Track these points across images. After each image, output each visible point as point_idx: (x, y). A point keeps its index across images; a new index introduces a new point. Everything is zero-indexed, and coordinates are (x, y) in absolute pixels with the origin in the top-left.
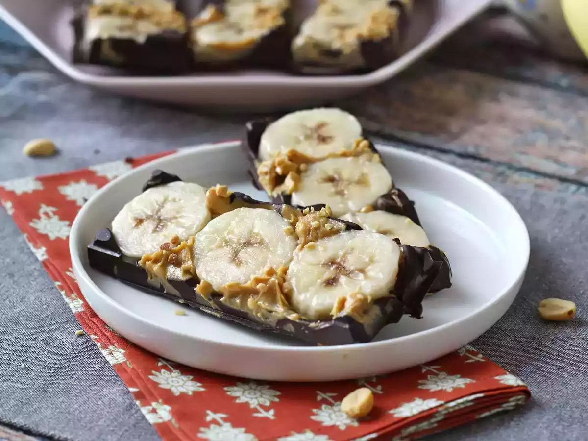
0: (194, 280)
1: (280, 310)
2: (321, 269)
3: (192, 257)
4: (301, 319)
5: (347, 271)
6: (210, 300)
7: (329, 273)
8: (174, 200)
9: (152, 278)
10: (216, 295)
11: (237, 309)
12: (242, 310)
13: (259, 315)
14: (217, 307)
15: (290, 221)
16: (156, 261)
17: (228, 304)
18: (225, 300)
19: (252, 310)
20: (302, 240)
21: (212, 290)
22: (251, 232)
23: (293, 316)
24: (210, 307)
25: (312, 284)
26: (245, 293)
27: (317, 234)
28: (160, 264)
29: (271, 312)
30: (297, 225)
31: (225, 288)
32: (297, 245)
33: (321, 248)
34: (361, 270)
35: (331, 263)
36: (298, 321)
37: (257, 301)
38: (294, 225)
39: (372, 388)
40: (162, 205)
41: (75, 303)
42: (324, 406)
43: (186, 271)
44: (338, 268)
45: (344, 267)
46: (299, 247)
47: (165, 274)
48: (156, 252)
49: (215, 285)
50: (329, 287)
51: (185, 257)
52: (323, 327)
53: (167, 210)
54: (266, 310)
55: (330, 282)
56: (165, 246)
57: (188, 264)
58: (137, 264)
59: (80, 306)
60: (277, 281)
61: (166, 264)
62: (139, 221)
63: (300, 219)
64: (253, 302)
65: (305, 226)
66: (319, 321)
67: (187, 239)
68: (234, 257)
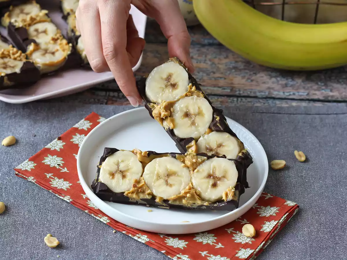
0: (154, 197)
1: (199, 202)
2: (207, 180)
3: (149, 188)
4: (210, 204)
5: (218, 178)
6: (163, 203)
7: (211, 182)
8: (123, 161)
9: (132, 199)
10: (166, 201)
11: (178, 204)
12: (180, 205)
13: (189, 205)
14: (166, 205)
15: (182, 161)
16: (133, 193)
17: (173, 203)
18: (171, 202)
19: (185, 204)
20: (191, 169)
21: (163, 199)
22: (167, 170)
23: (206, 204)
24: (164, 206)
25: (207, 188)
26: (180, 198)
27: (197, 164)
28: (135, 194)
29: (195, 203)
30: (186, 162)
31: (171, 198)
32: (190, 171)
33: (201, 170)
34: (224, 177)
35: (209, 176)
36: (209, 205)
37: (187, 201)
38: (183, 162)
39: (243, 222)
40: (118, 165)
41: (104, 219)
42: (234, 235)
43: (149, 194)
44: (214, 178)
45: (216, 177)
46: (192, 172)
47: (139, 197)
48: (132, 189)
49: (165, 198)
50: (215, 188)
51: (146, 189)
52: (221, 205)
53: (122, 167)
54: (192, 203)
55: (214, 185)
56: (135, 186)
57: (149, 191)
58: (124, 195)
59: (107, 219)
60: (194, 192)
61: (138, 193)
62: (112, 175)
63: (186, 159)
64: (185, 201)
65: (191, 162)
66: (217, 203)
67: (140, 179)
68: (167, 183)
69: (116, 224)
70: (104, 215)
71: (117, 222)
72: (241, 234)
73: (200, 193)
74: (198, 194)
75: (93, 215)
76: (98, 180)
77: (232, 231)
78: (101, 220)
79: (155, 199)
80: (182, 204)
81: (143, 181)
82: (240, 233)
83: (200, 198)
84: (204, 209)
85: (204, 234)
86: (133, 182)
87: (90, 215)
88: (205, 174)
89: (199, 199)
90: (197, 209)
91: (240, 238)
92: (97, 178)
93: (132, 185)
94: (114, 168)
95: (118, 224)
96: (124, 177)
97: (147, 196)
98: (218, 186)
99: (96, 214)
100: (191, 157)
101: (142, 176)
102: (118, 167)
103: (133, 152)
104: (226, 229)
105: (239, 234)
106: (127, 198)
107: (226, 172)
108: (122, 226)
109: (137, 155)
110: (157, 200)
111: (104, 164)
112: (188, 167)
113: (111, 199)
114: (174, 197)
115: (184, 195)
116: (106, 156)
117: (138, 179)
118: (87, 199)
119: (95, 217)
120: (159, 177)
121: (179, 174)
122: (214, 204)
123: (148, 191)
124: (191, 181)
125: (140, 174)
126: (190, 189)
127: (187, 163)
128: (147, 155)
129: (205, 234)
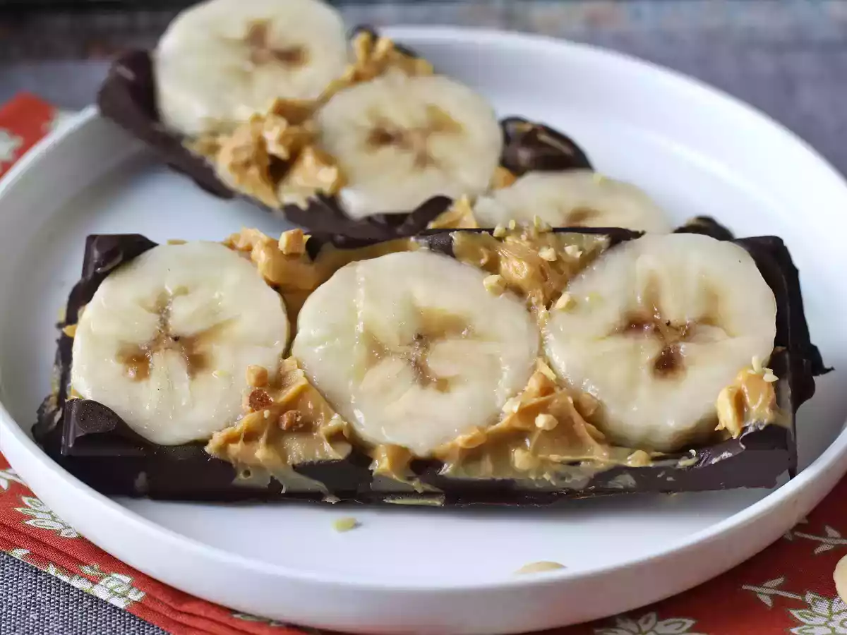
0: (361, 453)
1: (599, 457)
2: (626, 343)
3: (332, 404)
4: (655, 459)
5: (677, 329)
6: (410, 479)
7: (649, 349)
8: (183, 291)
9: (247, 473)
10: (424, 466)
11: (488, 478)
12: (499, 478)
13: (547, 477)
14: (428, 487)
15: (483, 261)
16: (250, 436)
17: (463, 475)
18: (455, 470)
19: (527, 472)
20: (536, 296)
23: (636, 460)
24: (413, 494)
25: (632, 383)
26: (500, 444)
27: (561, 272)
28: (262, 441)
29: (576, 463)
30: (503, 265)
31: (454, 447)
32: (529, 308)
33: (587, 299)
34: (708, 320)
35: (633, 324)
36: (651, 465)
37: (535, 452)
38: (492, 267)
39: (823, 540)
40: (162, 309)
41: (111, 585)
42: (795, 613)
43: (336, 437)
44: (657, 331)
45: (668, 324)
46: (542, 311)
47: (285, 459)
48: (246, 419)
49: (421, 448)
50: (670, 375)
51: (317, 410)
52: (715, 461)
53: (183, 317)
54: (562, 463)
55: (667, 365)
56: (258, 401)
57: (335, 422)
58: (208, 456)
59: (125, 588)
60: (570, 400)
61: (276, 436)
62: (137, 360)
63: (502, 252)
64: (527, 454)
65: (530, 264)
66: (693, 452)
67: (280, 368)
68: (422, 374)
69: (178, 608)
70: (111, 563)
71: (180, 596)
72: (830, 608)
73: (599, 407)
74: (591, 412)
75: (52, 570)
76: (63, 394)
77: (781, 593)
78: (100, 592)
79: (370, 461)
80: (508, 476)
81: (300, 373)
82: (826, 603)
83: (600, 435)
84: (627, 489)
85: (641, 622)
86: (246, 383)
87: (38, 572)
88: (611, 314)
89: (598, 440)
90: (587, 492)
91: (831, 624)
92: (57, 389)
93: (246, 400)
94: (142, 328)
95: (186, 607)
96: (196, 363)
97: (327, 446)
98: (684, 369)
99: (67, 563)
100: (529, 239)
101: (287, 353)
102: (164, 324)
103: (231, 246)
104: (745, 587)
105: (822, 607)
106: (224, 467)
107: (711, 296)
108: (213, 614)
109: (254, 253)
110: (381, 464)
111: (88, 313)
112: (518, 291)
113: (141, 480)
114: (468, 436)
115: (518, 424)
116: (95, 274)
117: (271, 368)
118: (19, 490)
119: (65, 579)
120: (376, 350)
121: (479, 324)
122: (679, 458)
123: (329, 418)
124: (541, 354)
125: (280, 346)
126: (547, 389)
127: (511, 270)
128: (302, 250)
129: (646, 622)
